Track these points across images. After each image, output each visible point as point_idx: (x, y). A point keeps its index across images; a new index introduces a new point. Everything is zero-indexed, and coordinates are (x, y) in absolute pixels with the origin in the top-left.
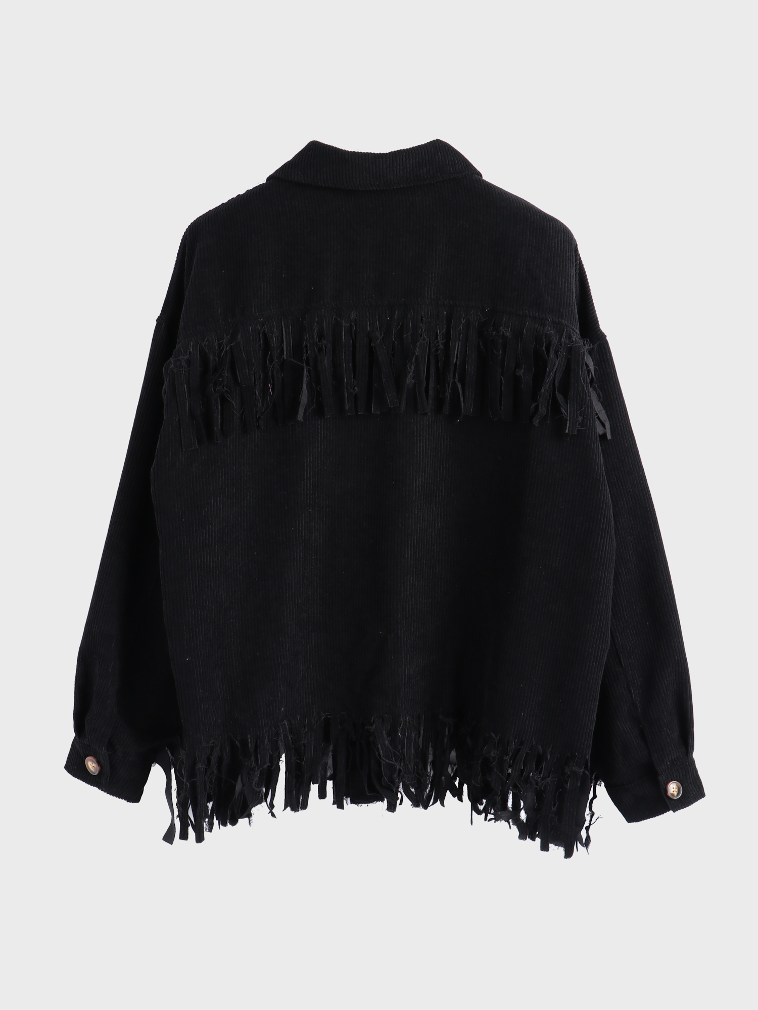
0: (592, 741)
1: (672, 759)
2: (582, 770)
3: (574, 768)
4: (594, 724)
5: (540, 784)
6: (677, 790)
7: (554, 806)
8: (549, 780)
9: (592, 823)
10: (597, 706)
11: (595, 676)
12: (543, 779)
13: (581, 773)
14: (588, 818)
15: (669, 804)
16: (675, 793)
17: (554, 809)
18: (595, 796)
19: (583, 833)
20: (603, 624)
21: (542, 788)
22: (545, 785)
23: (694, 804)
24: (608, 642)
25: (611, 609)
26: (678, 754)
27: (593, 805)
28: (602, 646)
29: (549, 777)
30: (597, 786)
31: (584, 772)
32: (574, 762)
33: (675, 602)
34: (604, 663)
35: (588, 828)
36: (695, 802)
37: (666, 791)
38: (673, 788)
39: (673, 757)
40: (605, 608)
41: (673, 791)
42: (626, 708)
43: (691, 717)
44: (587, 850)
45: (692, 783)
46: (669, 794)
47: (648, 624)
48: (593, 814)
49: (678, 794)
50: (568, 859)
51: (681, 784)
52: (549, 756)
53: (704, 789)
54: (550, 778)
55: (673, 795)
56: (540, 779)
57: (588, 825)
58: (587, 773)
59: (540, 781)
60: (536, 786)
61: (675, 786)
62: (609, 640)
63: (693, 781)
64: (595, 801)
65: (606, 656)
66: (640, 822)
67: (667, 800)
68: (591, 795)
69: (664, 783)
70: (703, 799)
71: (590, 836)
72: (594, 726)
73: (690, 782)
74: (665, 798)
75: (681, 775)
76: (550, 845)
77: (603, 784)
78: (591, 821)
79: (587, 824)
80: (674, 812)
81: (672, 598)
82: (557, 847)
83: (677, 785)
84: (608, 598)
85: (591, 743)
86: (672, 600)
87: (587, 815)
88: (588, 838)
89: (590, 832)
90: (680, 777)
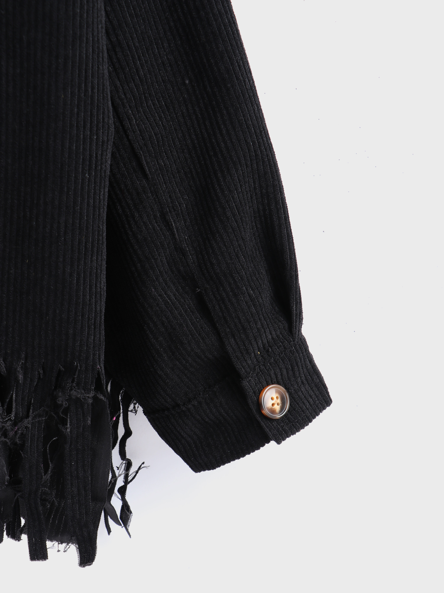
0: (103, 332)
1: (264, 345)
2: (92, 394)
3: (74, 393)
4: (104, 299)
5: (11, 434)
6: (279, 401)
7: (46, 472)
8: (27, 422)
9: (130, 478)
10: (104, 263)
11: (92, 201)
12: (15, 424)
13: (90, 401)
14: (120, 472)
15: (267, 430)
16: (277, 408)
17: (47, 477)
18: (128, 433)
19: (116, 503)
20: (93, 89)
21: (17, 441)
22: (22, 434)
23: (314, 421)
24: (109, 128)
25: (106, 55)
26: (274, 333)
27: (127, 449)
28: (97, 134)
29: (27, 416)
30: (129, 413)
31: (95, 398)
32: (73, 382)
33: (237, 31)
34: (108, 173)
35: (123, 491)
36: (314, 418)
37: (259, 405)
38: (272, 399)
39: (265, 341)
40: (93, 52)
41: (273, 405)
42: (165, 260)
43: (291, 258)
44: (127, 530)
45: (305, 382)
46: (266, 412)
47: (187, 82)
48: (129, 464)
49: (282, 408)
50: (87, 567)
51: (286, 388)
52: (21, 377)
53: (329, 390)
54: (30, 419)
55: (273, 411)
56: (9, 423)
57: (123, 484)
58: (102, 397)
59: (9, 428)
60: (3, 439)
61: (275, 395)
62: (111, 121)
63: (306, 380)
64: (129, 441)
65: (109, 155)
66: (218, 469)
67: (262, 423)
68: (121, 431)
69: (254, 392)
70: (328, 408)
71: (130, 504)
72: (103, 303)
73: (302, 382)
74: (259, 419)
75: (285, 372)
76: (49, 544)
77: (140, 410)
78: (126, 476)
79: (120, 483)
80: (279, 442)
81: (229, 22)
82: (64, 545)
83: (277, 392)
84: (96, 30)
85: (103, 338)
86: (231, 27)
87: (118, 468)
88: (126, 508)
89: (128, 497)
90: (282, 375)
